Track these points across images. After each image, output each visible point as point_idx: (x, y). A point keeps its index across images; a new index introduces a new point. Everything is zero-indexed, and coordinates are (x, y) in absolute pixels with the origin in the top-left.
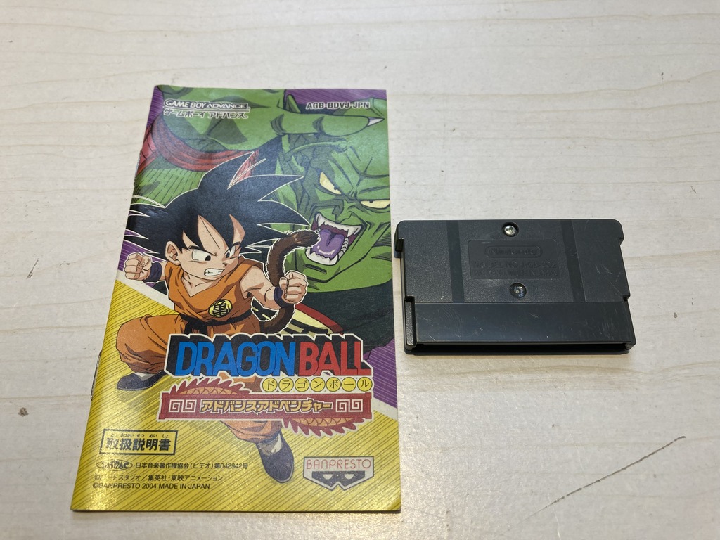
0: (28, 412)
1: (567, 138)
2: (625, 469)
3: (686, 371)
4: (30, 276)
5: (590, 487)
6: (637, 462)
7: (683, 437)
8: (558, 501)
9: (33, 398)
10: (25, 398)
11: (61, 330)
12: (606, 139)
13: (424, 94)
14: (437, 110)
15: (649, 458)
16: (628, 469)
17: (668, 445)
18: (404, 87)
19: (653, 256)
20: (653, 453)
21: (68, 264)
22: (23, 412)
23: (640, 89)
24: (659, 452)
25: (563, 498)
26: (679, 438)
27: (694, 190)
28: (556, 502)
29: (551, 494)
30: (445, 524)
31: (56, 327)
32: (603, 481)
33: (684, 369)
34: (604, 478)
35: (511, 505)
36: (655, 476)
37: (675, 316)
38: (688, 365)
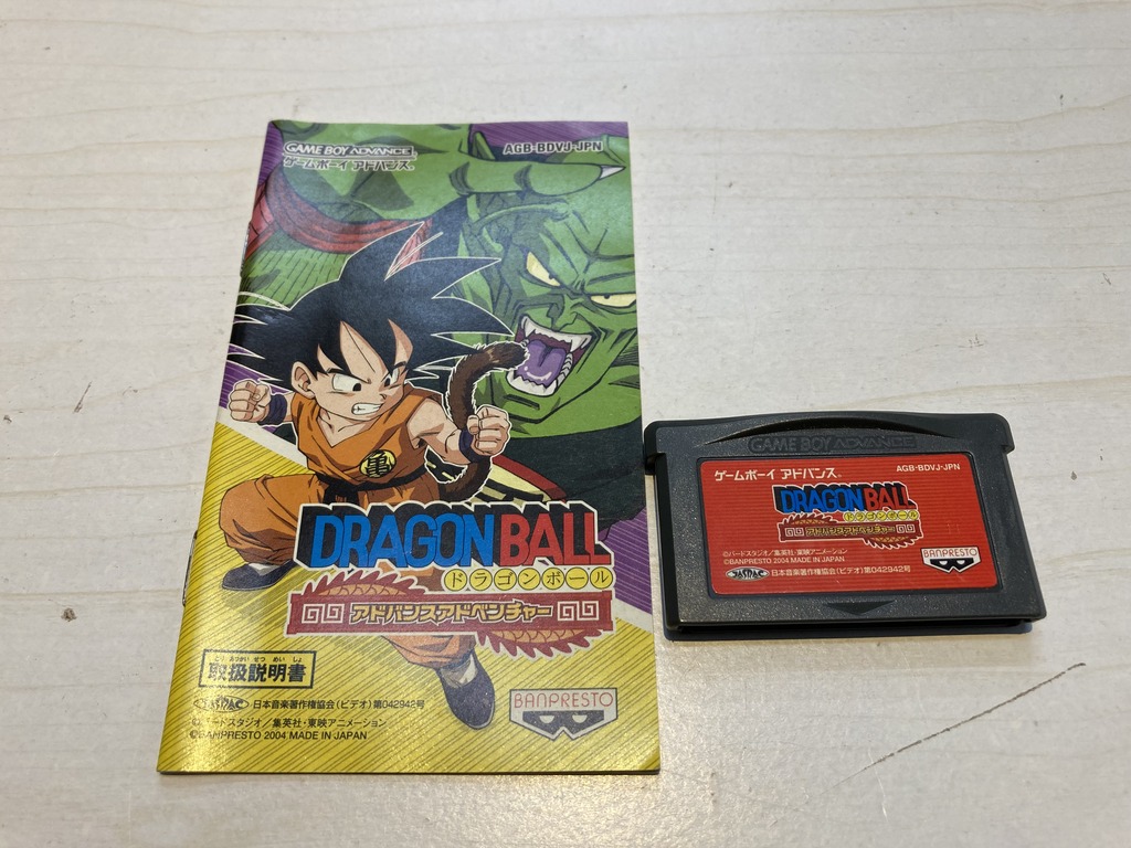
0: (76, 615)
1: (908, 197)
2: (989, 712)
3: (1089, 563)
4: (78, 409)
5: (933, 739)
6: (1009, 701)
7: (1082, 664)
8: (884, 759)
9: (84, 593)
10: (72, 594)
11: (124, 491)
12: (970, 199)
13: (685, 129)
14: (705, 154)
15: (1027, 696)
16: (994, 712)
17: (1057, 677)
18: (653, 118)
19: (1040, 383)
20: (1034, 688)
21: (136, 391)
22: (69, 615)
23: (1025, 121)
24: (1042, 687)
25: (892, 755)
26: (1075, 666)
27: (1108, 281)
28: (880, 761)
29: (872, 749)
30: (708, 792)
31: (118, 487)
32: (954, 731)
34: (956, 726)
35: (811, 765)
36: (1036, 723)
37: (1074, 477)
38: (1092, 553)
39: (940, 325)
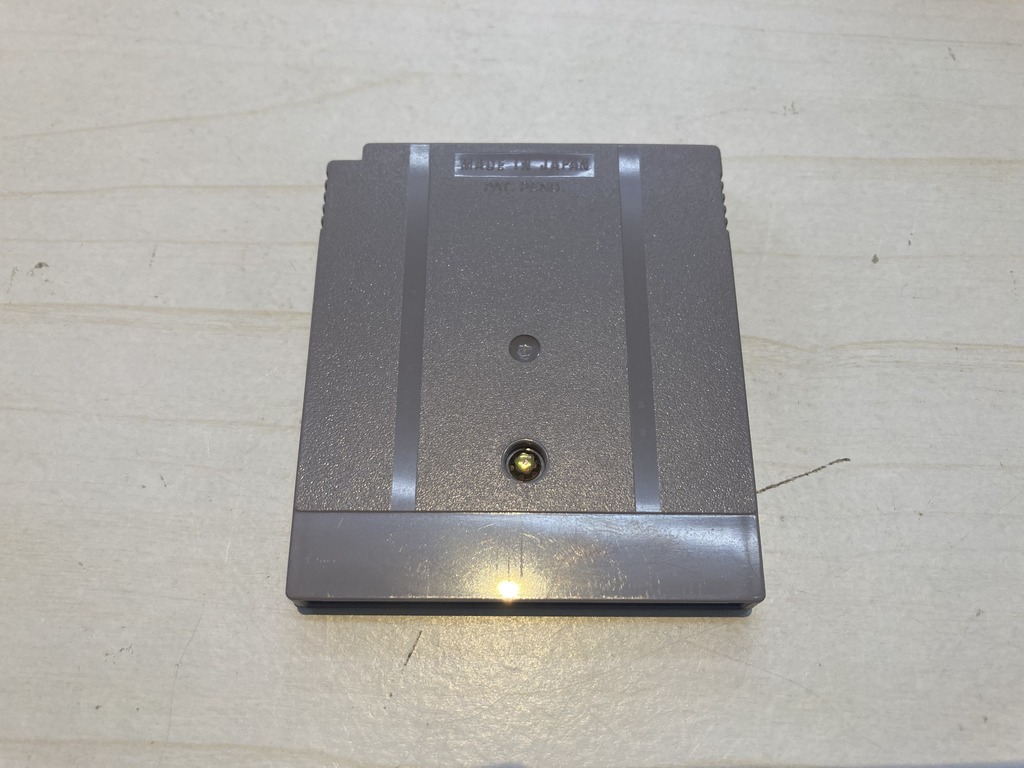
3: (875, 352)
7: (846, 460)
15: (777, 488)
17: (816, 471)
20: (787, 481)
24: (798, 481)
26: (837, 461)
27: (953, 56)
33: (872, 348)
36: (782, 518)
37: (875, 260)
38: (881, 342)
39: (754, 88)
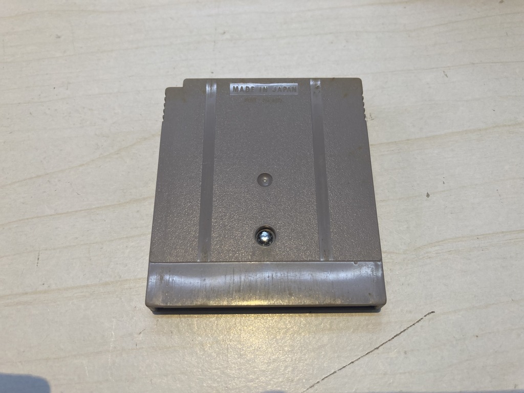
2: (377, 348)
3: (437, 248)
6: (389, 340)
7: (432, 312)
12: (366, 32)
15: (400, 336)
16: (380, 348)
17: (418, 322)
19: (408, 140)
20: (404, 330)
24: (410, 329)
25: (318, 383)
26: (429, 314)
27: (446, 75)
28: (311, 387)
29: (306, 380)
33: (435, 246)
34: (357, 360)
36: (405, 353)
37: (428, 195)
38: (439, 242)
